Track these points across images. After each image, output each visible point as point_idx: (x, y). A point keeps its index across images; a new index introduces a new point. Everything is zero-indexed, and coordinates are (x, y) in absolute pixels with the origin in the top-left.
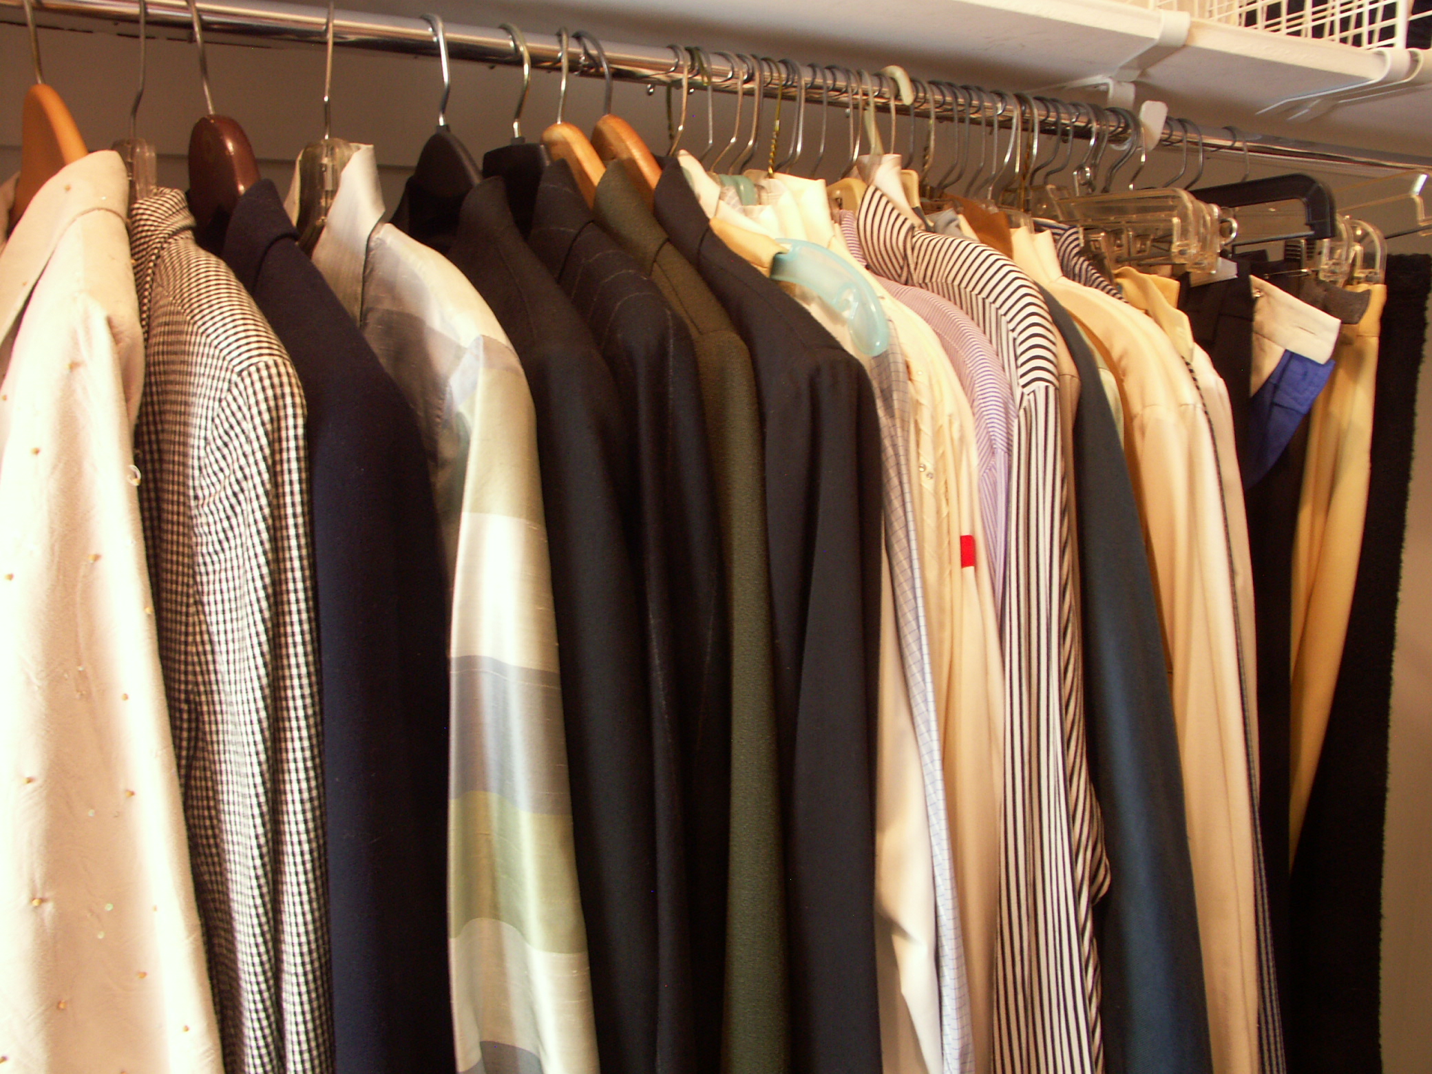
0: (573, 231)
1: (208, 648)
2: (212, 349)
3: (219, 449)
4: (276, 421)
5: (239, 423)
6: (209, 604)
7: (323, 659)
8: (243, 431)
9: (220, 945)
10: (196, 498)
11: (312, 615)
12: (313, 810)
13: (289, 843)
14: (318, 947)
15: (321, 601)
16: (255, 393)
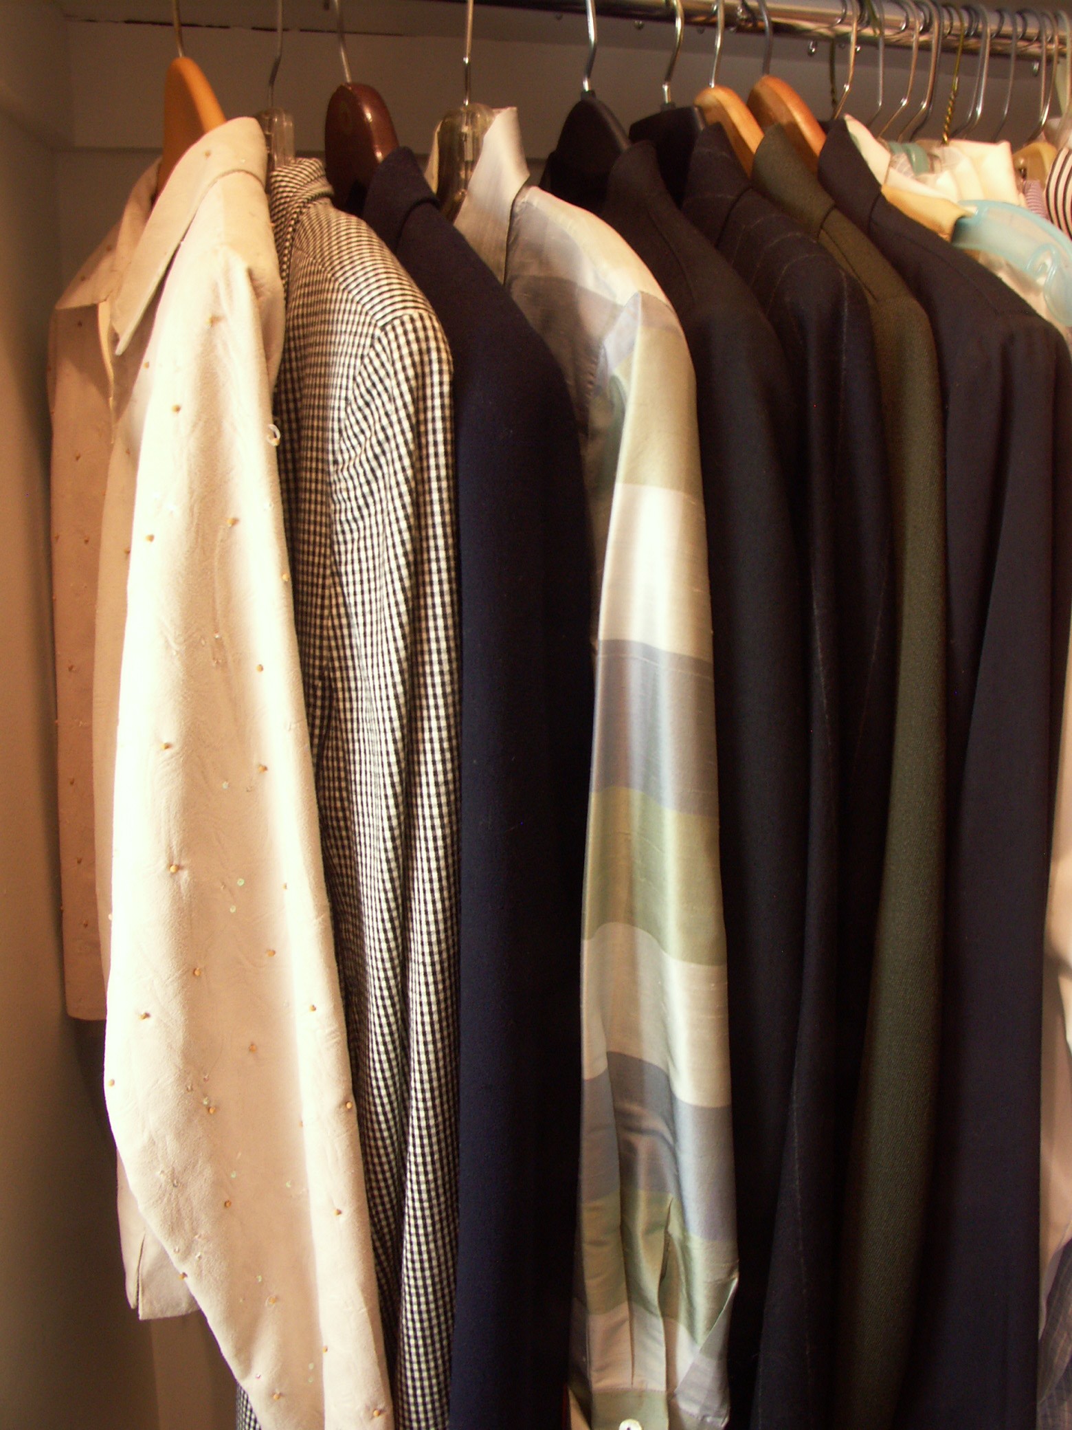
0: (731, 198)
1: (344, 621)
2: (354, 305)
3: (360, 409)
4: (421, 377)
5: (381, 381)
6: (346, 573)
7: (464, 633)
8: (386, 389)
9: (347, 931)
10: (336, 462)
11: (454, 586)
12: (448, 794)
13: (421, 828)
14: (447, 937)
15: (463, 571)
16: (399, 347)
